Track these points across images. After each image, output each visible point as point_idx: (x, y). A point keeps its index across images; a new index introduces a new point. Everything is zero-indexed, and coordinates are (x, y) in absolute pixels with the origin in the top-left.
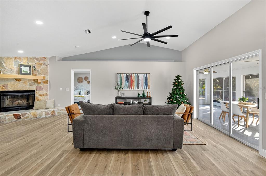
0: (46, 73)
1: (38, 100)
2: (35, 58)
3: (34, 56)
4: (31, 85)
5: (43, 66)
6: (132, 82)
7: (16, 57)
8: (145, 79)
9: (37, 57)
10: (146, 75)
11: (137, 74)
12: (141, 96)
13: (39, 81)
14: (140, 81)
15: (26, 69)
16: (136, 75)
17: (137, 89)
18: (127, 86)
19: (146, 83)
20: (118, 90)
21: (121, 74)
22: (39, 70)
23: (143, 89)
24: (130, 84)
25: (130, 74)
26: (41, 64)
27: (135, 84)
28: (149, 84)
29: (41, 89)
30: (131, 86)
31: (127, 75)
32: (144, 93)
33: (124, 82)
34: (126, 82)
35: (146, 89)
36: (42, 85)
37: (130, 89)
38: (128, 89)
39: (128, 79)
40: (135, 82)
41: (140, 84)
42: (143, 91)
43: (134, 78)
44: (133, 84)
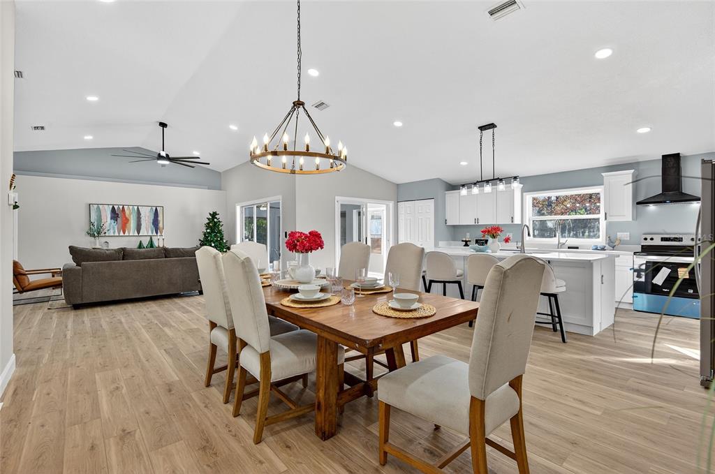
6: (126, 221)
8: (152, 217)
10: (156, 209)
11: (136, 208)
12: (145, 246)
14: (142, 219)
16: (133, 209)
17: (136, 234)
18: (114, 228)
19: (155, 222)
21: (101, 206)
23: (150, 234)
24: (120, 226)
25: (121, 207)
27: (132, 224)
28: (161, 225)
30: (124, 228)
31: (113, 208)
32: (151, 241)
33: (107, 221)
34: (113, 221)
35: (155, 234)
37: (122, 234)
38: (117, 234)
39: (115, 214)
40: (132, 221)
41: (142, 227)
42: (149, 238)
43: (130, 214)
44: (128, 225)
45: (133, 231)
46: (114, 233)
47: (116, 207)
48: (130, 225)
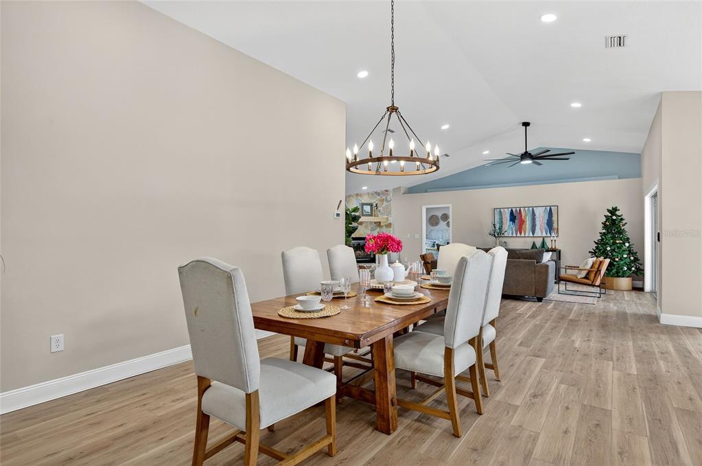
0: (389, 213)
6: (522, 222)
8: (547, 217)
10: (551, 209)
11: (531, 209)
12: (538, 246)
14: (536, 220)
16: (528, 210)
17: (531, 235)
18: (512, 229)
19: (550, 224)
20: (495, 236)
21: (502, 210)
23: (544, 235)
24: (518, 227)
25: (518, 209)
27: (528, 225)
28: (555, 225)
30: (520, 229)
31: (512, 210)
32: (544, 243)
33: (507, 224)
34: (511, 223)
35: (549, 235)
37: (518, 235)
38: (514, 235)
39: (513, 218)
40: (527, 222)
41: (537, 227)
42: (542, 239)
43: (526, 216)
44: (523, 226)
45: (528, 233)
46: (512, 233)
47: (514, 210)
48: (525, 226)
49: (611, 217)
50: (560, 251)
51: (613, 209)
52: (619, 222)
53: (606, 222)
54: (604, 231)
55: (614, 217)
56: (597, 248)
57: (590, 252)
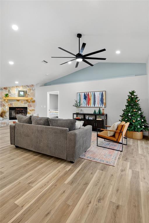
0: (34, 96)
1: (29, 113)
2: (27, 86)
3: (27, 85)
4: (25, 103)
5: (32, 91)
6: (89, 100)
7: (17, 86)
8: (100, 97)
9: (28, 85)
10: (102, 93)
11: (93, 93)
12: (97, 113)
13: (29, 101)
14: (96, 99)
15: (22, 93)
17: (93, 106)
19: (102, 100)
20: (76, 107)
21: (80, 93)
22: (30, 94)
23: (99, 106)
24: (87, 102)
25: (88, 93)
26: (31, 89)
27: (92, 101)
28: (104, 101)
29: (31, 106)
30: (88, 103)
31: (85, 93)
32: (100, 110)
34: (84, 100)
35: (101, 106)
36: (31, 104)
37: (88, 106)
39: (85, 97)
41: (96, 102)
42: (99, 108)
43: (91, 96)
44: (90, 102)
45: (92, 105)
46: (85, 105)
47: (86, 93)
48: (91, 102)
49: (131, 96)
50: (106, 115)
51: (132, 91)
52: (135, 99)
53: (128, 99)
54: (127, 104)
55: (133, 96)
56: (124, 113)
57: (120, 116)
